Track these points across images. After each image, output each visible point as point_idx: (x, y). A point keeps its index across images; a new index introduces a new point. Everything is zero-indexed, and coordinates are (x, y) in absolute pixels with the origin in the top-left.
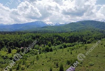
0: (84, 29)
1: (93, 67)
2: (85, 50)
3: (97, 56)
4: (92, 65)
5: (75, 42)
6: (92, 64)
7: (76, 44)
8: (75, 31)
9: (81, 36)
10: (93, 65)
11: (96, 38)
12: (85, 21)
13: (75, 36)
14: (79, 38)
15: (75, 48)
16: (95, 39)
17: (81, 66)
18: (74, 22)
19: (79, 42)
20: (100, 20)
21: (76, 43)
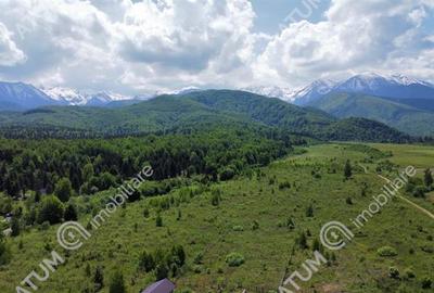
0: (209, 124)
1: (240, 271)
2: (214, 205)
3: (254, 228)
4: (238, 265)
5: (173, 176)
6: (239, 260)
7: (179, 183)
8: (174, 130)
9: (198, 153)
10: (242, 262)
11: (252, 158)
12: (212, 91)
13: (174, 151)
14: (188, 158)
15: (172, 202)
16: (249, 161)
17: (197, 272)
18: (169, 93)
19: (188, 176)
20: (265, 92)
21: (180, 178)
